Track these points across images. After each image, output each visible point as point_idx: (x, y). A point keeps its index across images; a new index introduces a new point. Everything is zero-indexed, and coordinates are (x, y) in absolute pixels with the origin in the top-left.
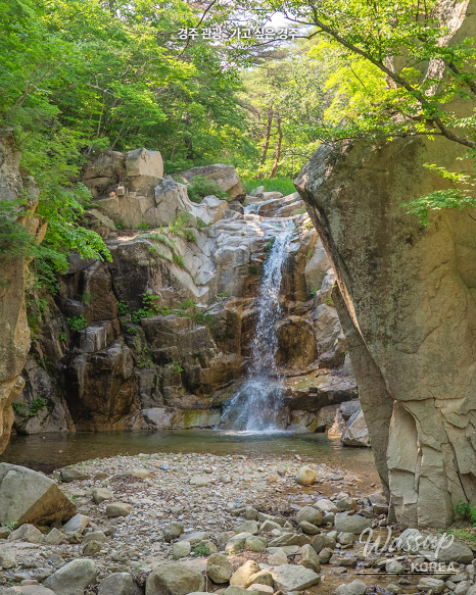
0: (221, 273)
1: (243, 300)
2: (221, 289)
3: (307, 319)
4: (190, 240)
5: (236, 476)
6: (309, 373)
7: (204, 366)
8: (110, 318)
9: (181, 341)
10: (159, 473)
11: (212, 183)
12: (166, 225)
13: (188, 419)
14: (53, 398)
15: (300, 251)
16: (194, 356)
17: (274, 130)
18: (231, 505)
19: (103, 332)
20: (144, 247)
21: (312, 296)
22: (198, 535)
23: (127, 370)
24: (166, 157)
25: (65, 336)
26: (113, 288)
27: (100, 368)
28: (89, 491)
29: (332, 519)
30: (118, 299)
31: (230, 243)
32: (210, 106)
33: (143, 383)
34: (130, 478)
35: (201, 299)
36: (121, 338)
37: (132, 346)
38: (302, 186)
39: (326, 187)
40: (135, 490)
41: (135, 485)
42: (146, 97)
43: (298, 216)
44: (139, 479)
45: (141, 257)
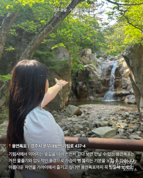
0: (103, 72)
1: (107, 77)
2: (103, 75)
3: (120, 80)
4: (97, 66)
5: (109, 108)
6: (120, 90)
7: (100, 89)
8: (83, 80)
9: (96, 84)
10: (95, 107)
11: (101, 55)
12: (92, 63)
13: (97, 98)
14: (73, 95)
15: (119, 67)
16: (98, 87)
17: (111, 43)
18: (109, 113)
19: (81, 83)
20: (89, 67)
21: (121, 76)
22: (105, 118)
23: (86, 90)
24: (92, 50)
25: (75, 84)
26: (83, 75)
27: (81, 89)
28: (83, 110)
29: (129, 116)
30: (84, 77)
31: (105, 66)
32: (100, 39)
33: (89, 92)
34: (90, 108)
35: (99, 77)
36: (85, 84)
37: (87, 85)
38: (124, 55)
39: (129, 55)
40: (91, 110)
41: (91, 109)
42: (89, 38)
43: (118, 60)
44: (91, 108)
45: (88, 69)
